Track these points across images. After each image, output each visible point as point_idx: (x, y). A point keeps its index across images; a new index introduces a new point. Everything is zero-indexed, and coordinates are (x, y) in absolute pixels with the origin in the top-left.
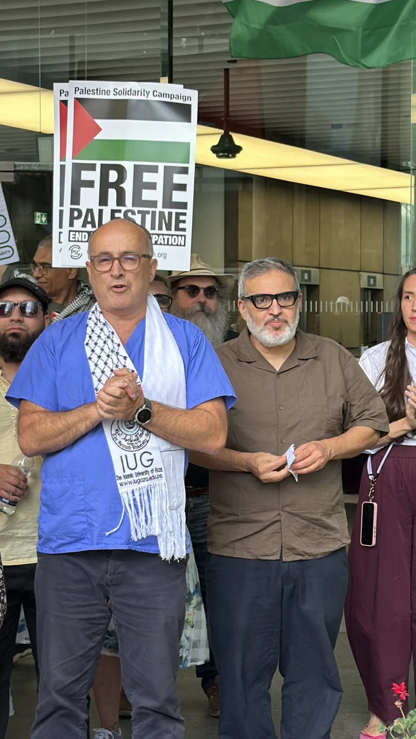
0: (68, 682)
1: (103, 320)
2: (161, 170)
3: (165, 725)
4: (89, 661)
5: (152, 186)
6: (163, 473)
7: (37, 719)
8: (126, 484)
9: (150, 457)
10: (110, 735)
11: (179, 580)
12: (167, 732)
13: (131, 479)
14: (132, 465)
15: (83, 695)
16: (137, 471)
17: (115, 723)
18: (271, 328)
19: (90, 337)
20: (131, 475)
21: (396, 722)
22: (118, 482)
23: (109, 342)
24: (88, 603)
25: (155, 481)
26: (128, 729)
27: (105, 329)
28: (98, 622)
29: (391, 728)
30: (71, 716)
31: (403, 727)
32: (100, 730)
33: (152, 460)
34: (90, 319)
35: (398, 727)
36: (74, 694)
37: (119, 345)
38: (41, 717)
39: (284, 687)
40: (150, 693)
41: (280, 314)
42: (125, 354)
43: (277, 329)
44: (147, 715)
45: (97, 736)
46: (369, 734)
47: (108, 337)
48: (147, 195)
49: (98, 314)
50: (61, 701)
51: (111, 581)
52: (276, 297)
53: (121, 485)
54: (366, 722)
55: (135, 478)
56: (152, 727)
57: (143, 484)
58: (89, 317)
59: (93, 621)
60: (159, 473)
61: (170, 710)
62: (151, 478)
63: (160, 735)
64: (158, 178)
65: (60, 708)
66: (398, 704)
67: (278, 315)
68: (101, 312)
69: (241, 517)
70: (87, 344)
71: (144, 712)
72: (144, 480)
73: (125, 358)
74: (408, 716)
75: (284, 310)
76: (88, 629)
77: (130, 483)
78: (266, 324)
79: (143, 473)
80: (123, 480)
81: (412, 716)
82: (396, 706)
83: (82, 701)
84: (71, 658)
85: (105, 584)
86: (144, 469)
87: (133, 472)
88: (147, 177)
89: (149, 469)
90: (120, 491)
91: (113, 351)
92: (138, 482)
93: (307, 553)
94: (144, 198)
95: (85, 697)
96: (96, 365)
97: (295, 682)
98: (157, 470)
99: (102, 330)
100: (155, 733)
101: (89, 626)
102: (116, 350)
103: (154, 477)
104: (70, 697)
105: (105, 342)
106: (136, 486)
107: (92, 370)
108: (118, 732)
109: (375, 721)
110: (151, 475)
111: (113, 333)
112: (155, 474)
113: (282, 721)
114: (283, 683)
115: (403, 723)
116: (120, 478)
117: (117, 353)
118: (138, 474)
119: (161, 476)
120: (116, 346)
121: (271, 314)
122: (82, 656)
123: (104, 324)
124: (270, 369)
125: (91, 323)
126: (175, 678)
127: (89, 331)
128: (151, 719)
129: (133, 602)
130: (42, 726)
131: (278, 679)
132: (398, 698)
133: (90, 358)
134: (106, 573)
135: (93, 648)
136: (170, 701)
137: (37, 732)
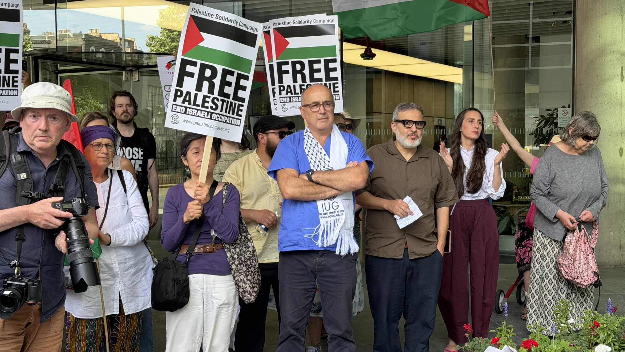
0: (296, 322)
1: (312, 136)
2: (322, 62)
3: (345, 343)
4: (306, 311)
5: (319, 71)
6: (344, 213)
7: (279, 341)
8: (324, 217)
9: (337, 204)
10: (316, 350)
11: (353, 269)
12: (346, 347)
13: (326, 215)
14: (328, 208)
15: (303, 329)
16: (330, 211)
17: (319, 344)
18: (410, 139)
19: (307, 145)
20: (327, 213)
21: (466, 344)
22: (320, 216)
23: (316, 147)
24: (305, 281)
25: (340, 217)
26: (325, 346)
27: (313, 141)
28: (310, 290)
29: (464, 347)
30: (297, 339)
31: (470, 347)
32: (311, 347)
33: (338, 206)
34: (305, 136)
35: (467, 347)
36: (299, 328)
37: (321, 149)
38: (282, 340)
39: (405, 326)
40: (337, 327)
41: (416, 132)
42: (325, 153)
43: (413, 139)
44: (336, 338)
45: (309, 350)
46: (449, 350)
47: (316, 145)
48: (317, 75)
49: (309, 133)
50: (293, 332)
51: (318, 269)
52: (415, 122)
53: (321, 218)
54: (447, 344)
55: (329, 215)
56: (339, 345)
57: (332, 218)
58: (304, 134)
59: (308, 290)
60: (342, 213)
61: (347, 336)
62: (337, 215)
63: (342, 349)
64: (321, 66)
65: (291, 335)
66: (467, 335)
67: (415, 132)
68: (310, 132)
69: (383, 235)
70: (306, 148)
71: (335, 337)
72: (333, 216)
73: (325, 155)
74: (472, 341)
75: (418, 131)
76: (305, 294)
77: (326, 217)
78: (407, 136)
79: (333, 213)
80: (322, 216)
81: (474, 341)
82: (465, 336)
83: (303, 332)
84: (297, 309)
85: (314, 270)
86: (333, 211)
87: (328, 212)
88: (316, 66)
89: (336, 211)
90: (321, 221)
91: (318, 152)
92: (331, 217)
93: (421, 254)
94: (315, 77)
95: (304, 330)
96: (311, 158)
97: (411, 323)
98: (341, 211)
99: (312, 141)
100: (340, 348)
101: (306, 292)
102: (320, 151)
103: (339, 215)
104: (297, 330)
105: (314, 147)
106: (329, 219)
107: (310, 161)
108: (320, 348)
109: (452, 343)
110: (337, 213)
111: (317, 143)
112: (340, 213)
113: (405, 344)
114: (405, 323)
115: (470, 345)
116: (321, 214)
117: (321, 153)
118: (330, 213)
119: (343, 214)
120: (320, 149)
121: (412, 131)
122: (303, 308)
123: (313, 138)
124: (403, 159)
125: (306, 138)
126: (350, 320)
127: (305, 141)
128: (338, 341)
129: (329, 280)
130: (283, 345)
131: (402, 320)
132: (467, 331)
133: (308, 155)
134: (316, 265)
135: (308, 304)
136: (347, 331)
137: (279, 348)
